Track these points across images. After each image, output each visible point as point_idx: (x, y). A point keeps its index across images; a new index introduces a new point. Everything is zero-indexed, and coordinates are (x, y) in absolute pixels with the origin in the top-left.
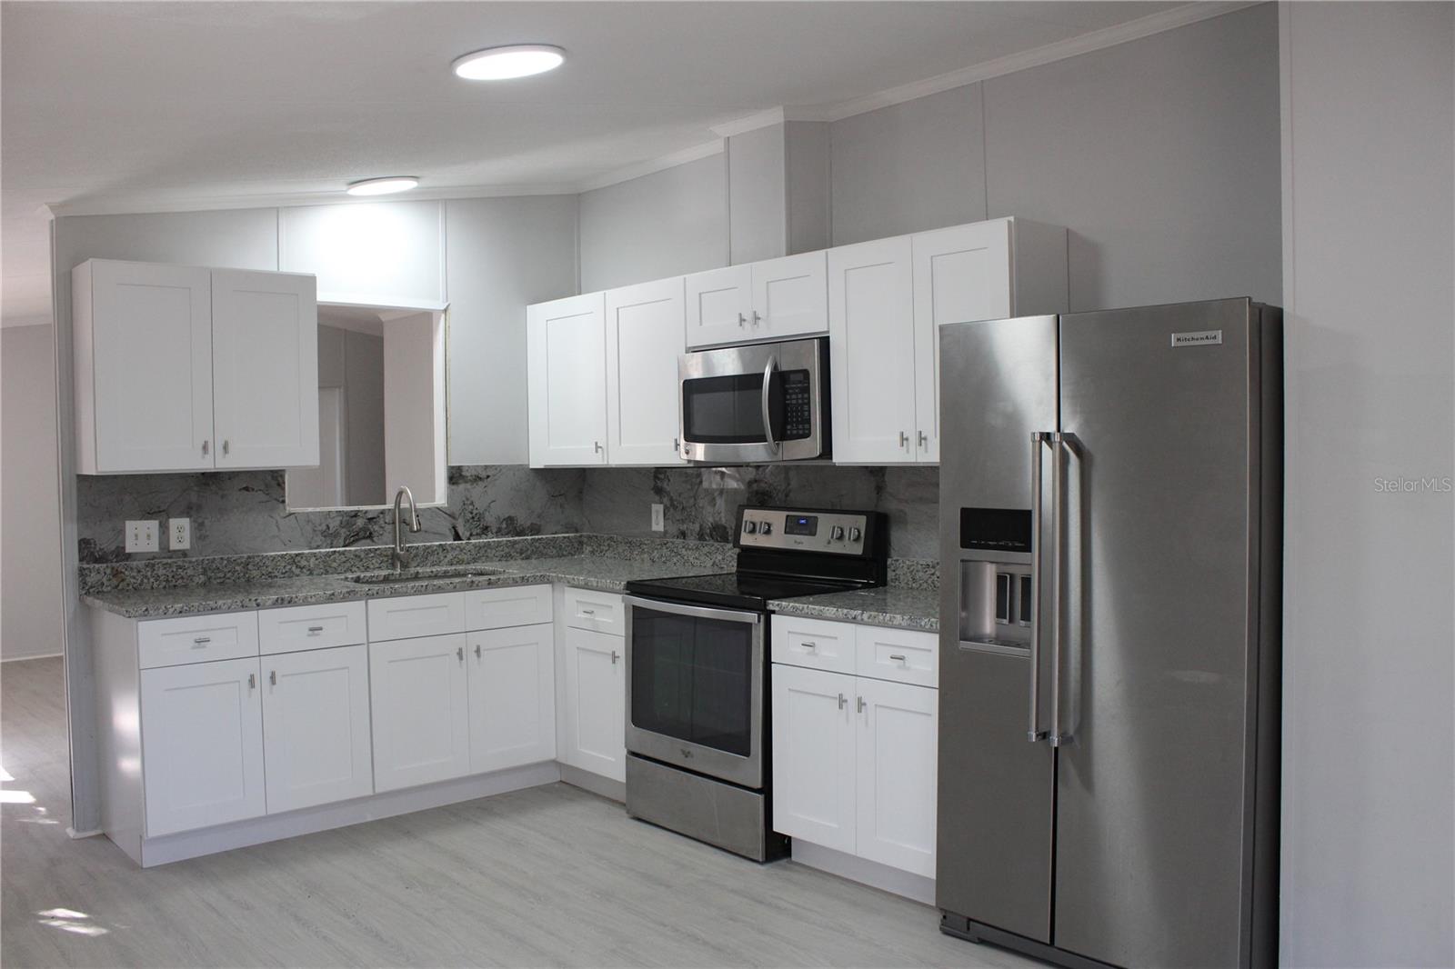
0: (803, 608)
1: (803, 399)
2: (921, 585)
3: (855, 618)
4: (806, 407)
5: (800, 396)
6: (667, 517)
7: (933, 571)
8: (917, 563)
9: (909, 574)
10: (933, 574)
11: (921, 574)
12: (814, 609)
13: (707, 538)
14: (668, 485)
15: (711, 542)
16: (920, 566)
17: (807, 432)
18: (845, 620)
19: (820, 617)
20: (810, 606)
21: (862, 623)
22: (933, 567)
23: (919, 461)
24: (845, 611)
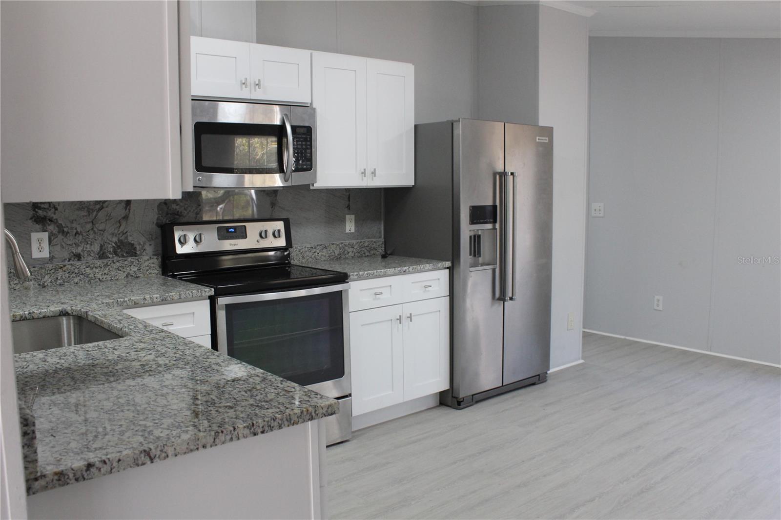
0: (374, 273)
1: (306, 145)
2: (308, 260)
3: (405, 272)
4: (308, 151)
5: (304, 143)
6: (54, 242)
7: (315, 250)
8: (305, 247)
9: (300, 255)
10: (315, 252)
11: (307, 253)
12: (381, 272)
13: (111, 256)
14: (55, 213)
15: (116, 258)
16: (306, 249)
17: (309, 167)
18: (400, 273)
19: (385, 276)
20: (378, 271)
21: (409, 273)
22: (315, 248)
23: (368, 185)
24: (399, 269)
